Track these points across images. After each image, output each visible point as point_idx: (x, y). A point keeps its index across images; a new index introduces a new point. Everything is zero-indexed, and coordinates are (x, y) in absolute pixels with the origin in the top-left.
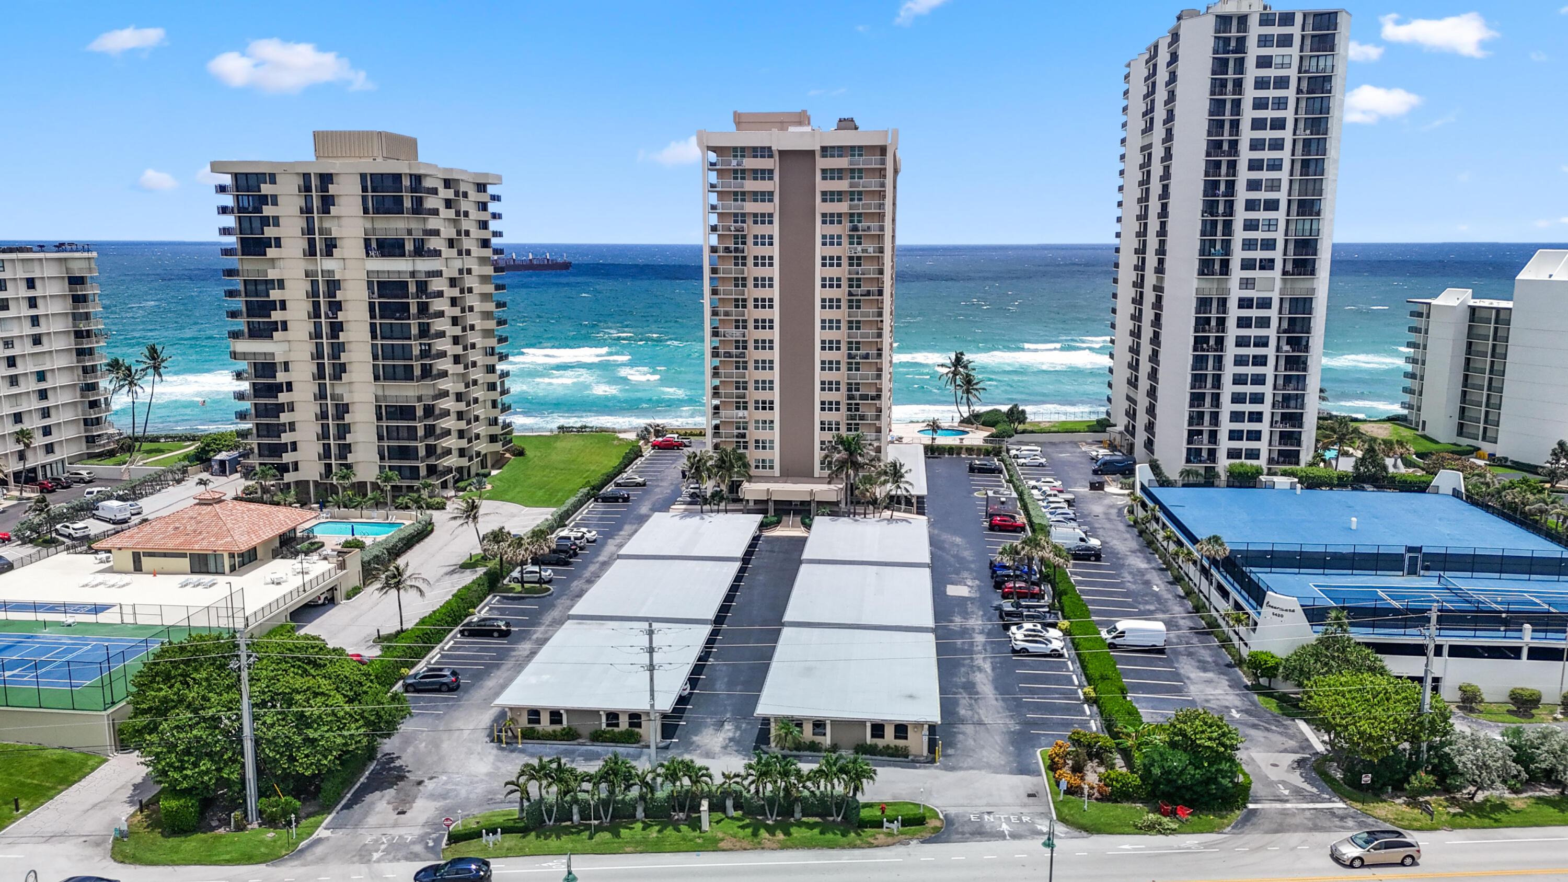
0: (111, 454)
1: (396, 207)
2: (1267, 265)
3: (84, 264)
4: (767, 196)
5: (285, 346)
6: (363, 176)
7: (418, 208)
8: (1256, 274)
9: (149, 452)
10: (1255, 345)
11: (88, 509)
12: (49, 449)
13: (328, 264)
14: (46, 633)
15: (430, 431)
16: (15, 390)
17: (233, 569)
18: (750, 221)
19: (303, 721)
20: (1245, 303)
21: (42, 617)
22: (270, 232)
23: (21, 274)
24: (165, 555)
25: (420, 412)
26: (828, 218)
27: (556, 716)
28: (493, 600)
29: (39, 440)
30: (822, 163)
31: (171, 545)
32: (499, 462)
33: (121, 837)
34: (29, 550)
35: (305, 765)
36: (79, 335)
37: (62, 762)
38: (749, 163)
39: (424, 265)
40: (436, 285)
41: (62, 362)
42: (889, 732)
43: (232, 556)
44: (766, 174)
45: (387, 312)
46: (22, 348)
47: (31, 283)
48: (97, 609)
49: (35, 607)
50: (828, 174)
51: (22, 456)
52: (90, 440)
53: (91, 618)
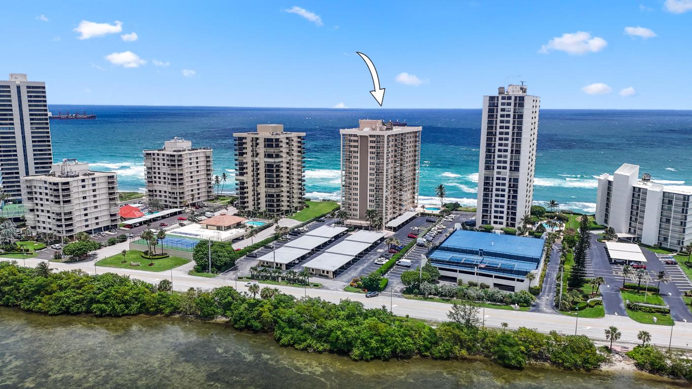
0: (213, 200)
1: (271, 146)
2: (505, 168)
3: (210, 153)
4: (357, 147)
5: (246, 178)
6: (265, 139)
7: (277, 146)
8: (501, 170)
9: (222, 200)
10: (502, 191)
11: (203, 214)
12: (199, 198)
13: (256, 159)
14: (187, 239)
15: (278, 201)
16: (192, 184)
17: (225, 230)
18: (353, 152)
19: (219, 256)
20: (498, 179)
21: (187, 236)
22: (244, 151)
23: (195, 156)
24: (213, 226)
25: (275, 196)
26: (372, 153)
27: (267, 263)
28: (275, 242)
29: (196, 196)
30: (370, 139)
31: (213, 224)
32: (301, 209)
33: (190, 271)
34: (190, 222)
35: (218, 263)
36: (207, 170)
37: (184, 260)
38: (352, 138)
39: (277, 160)
40: (282, 164)
41: (203, 177)
42: (325, 272)
43: (225, 227)
44: (357, 141)
45: (269, 171)
46: (194, 174)
47: (197, 158)
48: (197, 235)
49: (186, 234)
50: (371, 142)
51: (193, 200)
52: (208, 196)
53: (195, 237)
